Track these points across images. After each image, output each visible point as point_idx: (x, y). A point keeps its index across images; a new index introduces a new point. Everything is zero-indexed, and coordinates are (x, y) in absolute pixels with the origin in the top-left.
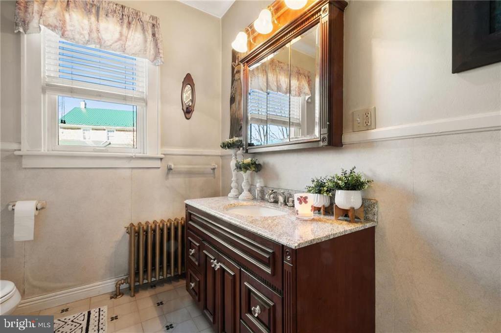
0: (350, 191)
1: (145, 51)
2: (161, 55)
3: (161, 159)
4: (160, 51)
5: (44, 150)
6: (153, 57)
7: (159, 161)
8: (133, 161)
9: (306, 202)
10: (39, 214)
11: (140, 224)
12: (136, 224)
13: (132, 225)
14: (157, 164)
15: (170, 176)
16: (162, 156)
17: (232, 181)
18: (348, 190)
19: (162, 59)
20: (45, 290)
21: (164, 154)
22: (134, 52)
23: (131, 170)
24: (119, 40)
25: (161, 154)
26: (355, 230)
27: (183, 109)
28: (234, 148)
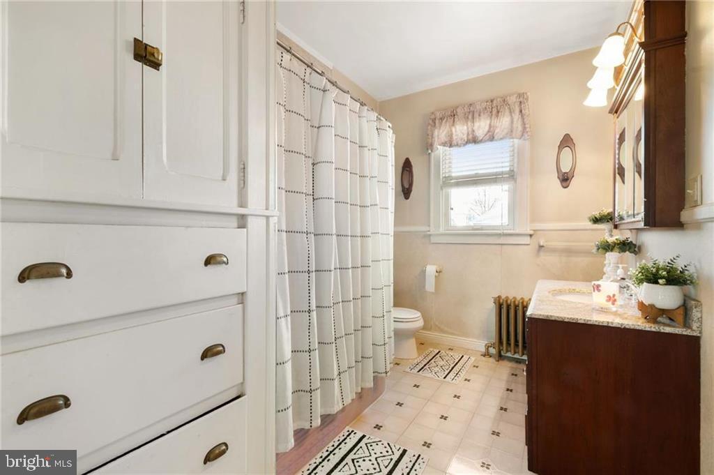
0: (650, 284)
1: (512, 131)
2: (528, 130)
3: (531, 236)
4: (527, 126)
5: (442, 230)
6: (520, 133)
7: (529, 238)
8: (502, 238)
9: (599, 291)
10: (439, 275)
11: (507, 298)
12: (503, 297)
13: (499, 297)
14: (527, 240)
15: (542, 254)
16: (532, 232)
17: (605, 265)
18: (651, 283)
19: (529, 133)
20: (442, 331)
21: (534, 231)
22: (501, 137)
23: (500, 246)
24: (489, 132)
25: (531, 230)
26: (632, 327)
27: (558, 178)
28: (603, 223)
